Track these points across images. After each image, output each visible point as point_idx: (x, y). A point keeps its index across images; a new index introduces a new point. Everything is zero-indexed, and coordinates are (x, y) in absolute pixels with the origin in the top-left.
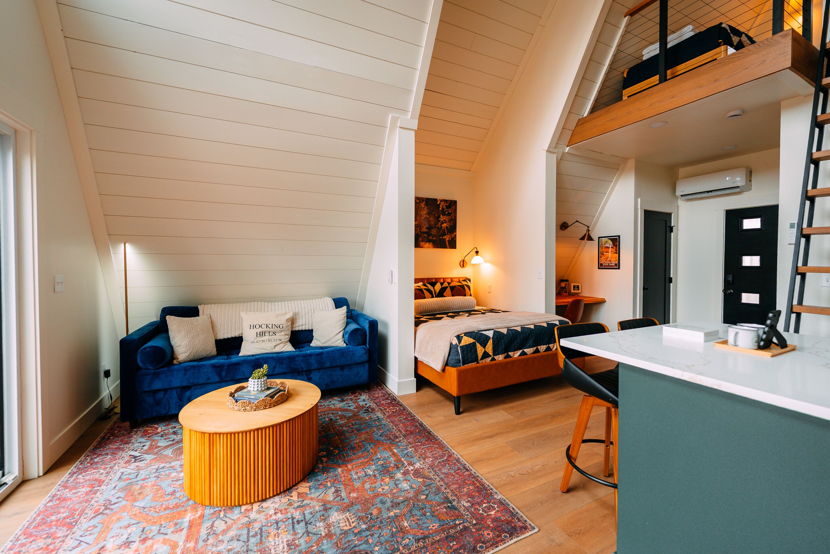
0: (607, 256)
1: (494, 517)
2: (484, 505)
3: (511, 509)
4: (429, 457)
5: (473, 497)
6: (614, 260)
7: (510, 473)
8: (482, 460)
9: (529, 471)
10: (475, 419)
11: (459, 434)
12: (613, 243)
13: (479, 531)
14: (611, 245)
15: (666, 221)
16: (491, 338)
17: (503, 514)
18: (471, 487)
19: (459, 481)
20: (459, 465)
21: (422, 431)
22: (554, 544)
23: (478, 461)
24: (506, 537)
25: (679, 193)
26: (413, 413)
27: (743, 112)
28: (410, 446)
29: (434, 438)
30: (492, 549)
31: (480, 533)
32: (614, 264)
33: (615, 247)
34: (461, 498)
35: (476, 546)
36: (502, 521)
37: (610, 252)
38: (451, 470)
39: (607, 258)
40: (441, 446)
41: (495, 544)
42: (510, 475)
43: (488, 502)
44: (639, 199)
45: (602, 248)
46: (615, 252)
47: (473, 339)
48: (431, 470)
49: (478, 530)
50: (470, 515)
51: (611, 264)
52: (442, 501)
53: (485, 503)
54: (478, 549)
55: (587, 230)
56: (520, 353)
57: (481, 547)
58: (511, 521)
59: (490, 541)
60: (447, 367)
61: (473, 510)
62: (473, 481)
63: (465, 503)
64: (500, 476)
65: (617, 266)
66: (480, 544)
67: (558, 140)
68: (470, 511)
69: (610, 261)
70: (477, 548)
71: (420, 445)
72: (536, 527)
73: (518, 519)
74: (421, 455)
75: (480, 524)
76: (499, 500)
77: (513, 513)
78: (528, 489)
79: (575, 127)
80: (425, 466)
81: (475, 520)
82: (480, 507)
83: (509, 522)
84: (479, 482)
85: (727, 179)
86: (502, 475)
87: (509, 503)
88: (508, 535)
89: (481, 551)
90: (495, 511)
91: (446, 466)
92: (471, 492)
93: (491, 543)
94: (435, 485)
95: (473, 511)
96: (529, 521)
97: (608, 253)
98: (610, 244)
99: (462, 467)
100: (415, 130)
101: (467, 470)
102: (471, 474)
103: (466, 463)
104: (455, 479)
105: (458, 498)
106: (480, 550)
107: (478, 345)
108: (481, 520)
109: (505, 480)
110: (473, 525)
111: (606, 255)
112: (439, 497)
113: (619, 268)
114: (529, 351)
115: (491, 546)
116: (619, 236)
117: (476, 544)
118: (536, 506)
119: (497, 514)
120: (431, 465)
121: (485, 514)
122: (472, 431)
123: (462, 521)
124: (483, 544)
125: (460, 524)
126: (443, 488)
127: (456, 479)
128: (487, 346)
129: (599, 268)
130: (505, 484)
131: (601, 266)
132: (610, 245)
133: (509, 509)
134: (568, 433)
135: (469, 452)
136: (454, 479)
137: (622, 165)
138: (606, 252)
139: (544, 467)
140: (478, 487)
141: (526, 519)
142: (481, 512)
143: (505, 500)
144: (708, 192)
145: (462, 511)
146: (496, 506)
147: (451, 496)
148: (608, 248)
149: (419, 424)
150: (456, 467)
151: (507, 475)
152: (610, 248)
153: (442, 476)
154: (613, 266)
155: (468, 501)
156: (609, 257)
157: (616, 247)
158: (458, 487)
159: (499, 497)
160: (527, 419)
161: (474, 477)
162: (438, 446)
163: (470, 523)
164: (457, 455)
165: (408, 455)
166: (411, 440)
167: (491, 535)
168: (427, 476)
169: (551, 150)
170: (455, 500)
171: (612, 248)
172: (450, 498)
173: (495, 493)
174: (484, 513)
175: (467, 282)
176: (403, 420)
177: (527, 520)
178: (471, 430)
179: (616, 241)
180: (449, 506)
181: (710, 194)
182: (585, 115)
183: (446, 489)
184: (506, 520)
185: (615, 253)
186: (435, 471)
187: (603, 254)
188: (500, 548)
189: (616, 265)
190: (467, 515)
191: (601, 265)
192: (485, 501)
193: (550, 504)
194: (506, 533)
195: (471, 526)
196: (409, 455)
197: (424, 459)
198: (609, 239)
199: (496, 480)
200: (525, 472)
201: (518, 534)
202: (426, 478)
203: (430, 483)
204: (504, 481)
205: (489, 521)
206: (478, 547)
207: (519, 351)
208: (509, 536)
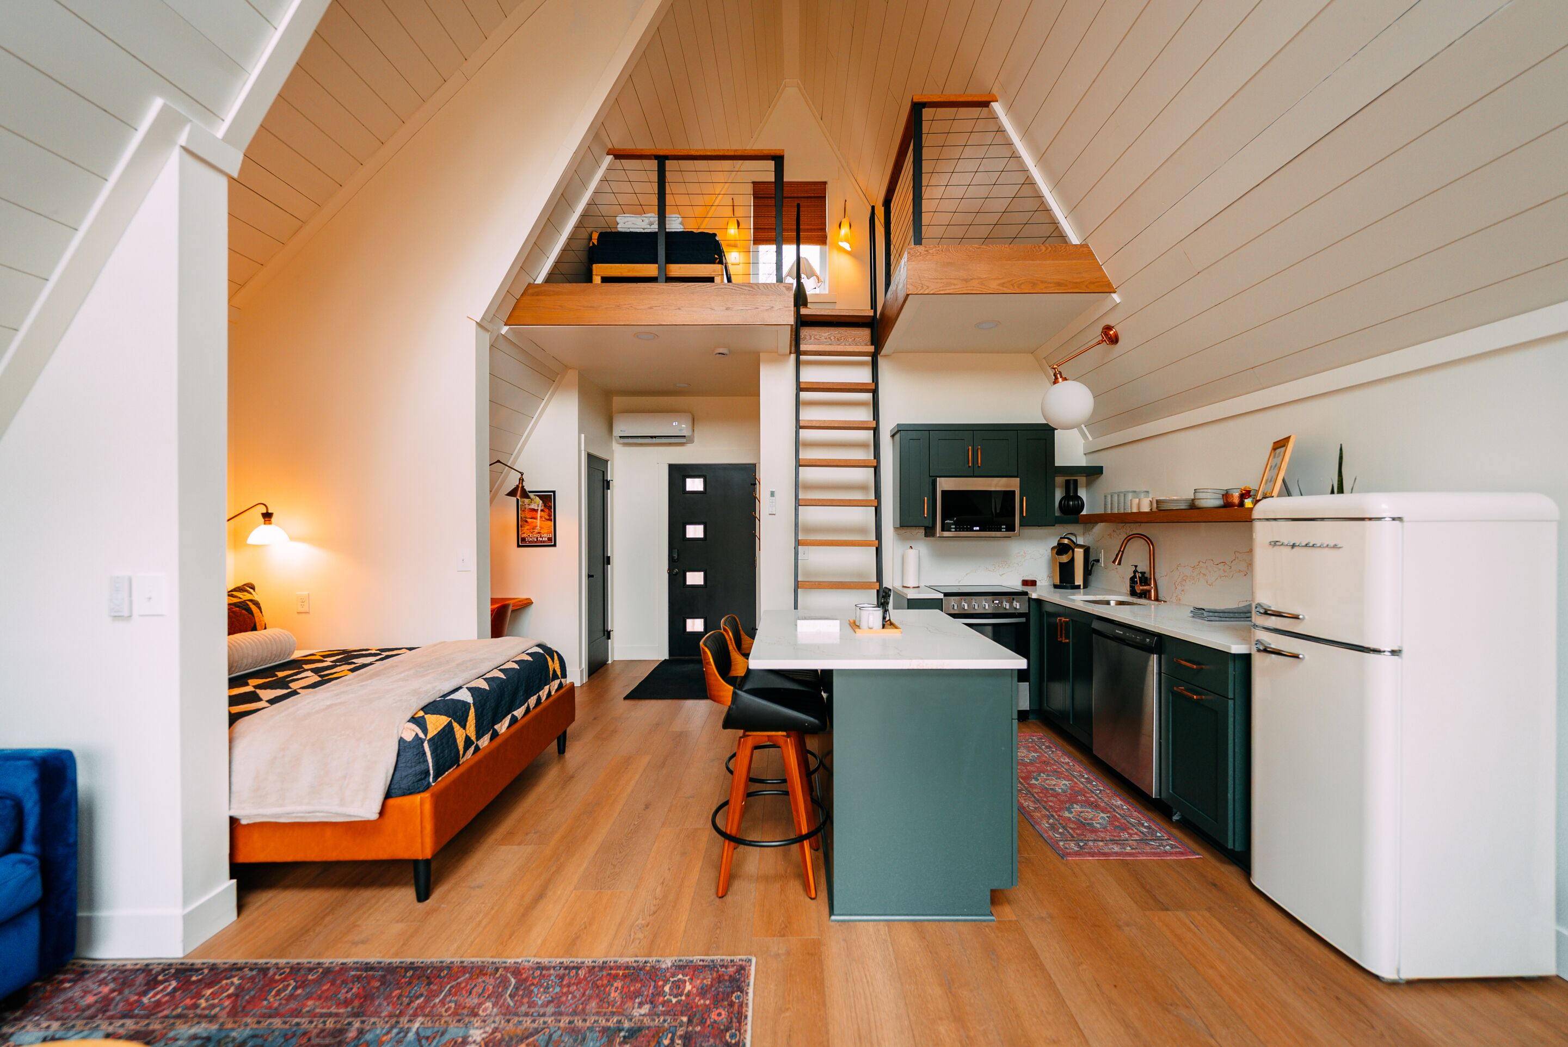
0: (534, 524)
1: (697, 990)
2: (667, 989)
3: (701, 963)
4: (480, 1005)
5: (638, 994)
6: (546, 531)
7: (637, 922)
8: (577, 938)
9: (655, 902)
10: (473, 888)
11: (480, 929)
12: (543, 502)
13: (706, 1022)
14: (540, 506)
15: (603, 472)
16: (472, 705)
17: (701, 977)
18: (618, 984)
19: (587, 992)
20: (552, 971)
21: (388, 977)
22: (783, 957)
23: (571, 945)
24: (738, 997)
25: (617, 432)
26: (305, 961)
27: (730, 352)
28: (404, 1020)
29: (441, 969)
30: (746, 1024)
31: (708, 1022)
32: (546, 539)
33: (547, 510)
34: (624, 1010)
35: (727, 1041)
36: (712, 986)
37: (539, 517)
38: (551, 990)
39: (533, 529)
40: (479, 971)
41: (740, 1017)
42: (640, 926)
43: (666, 981)
44: (583, 436)
45: (524, 511)
46: (548, 518)
47: (446, 715)
48: (516, 1019)
49: (702, 1022)
50: (669, 1018)
51: (541, 539)
52: (605, 1039)
53: (663, 986)
54: (733, 1041)
55: (520, 479)
56: (509, 720)
57: (732, 1036)
58: (719, 975)
59: (731, 1018)
60: (391, 802)
61: (661, 1008)
62: (610, 974)
63: (639, 1010)
64: (632, 938)
65: (552, 542)
66: (728, 1034)
67: (496, 311)
68: (660, 1013)
69: (539, 533)
70: (731, 1042)
71: (427, 1001)
72: (750, 957)
73: (722, 966)
74: (455, 1013)
75: (695, 1015)
76: (673, 965)
77: (709, 966)
78: (683, 925)
79: (522, 295)
80: (494, 1022)
81: (682, 1016)
82: (665, 996)
83: (720, 979)
84: (619, 968)
85: (674, 424)
86: (632, 934)
87: (691, 958)
88: (739, 993)
89: (739, 1041)
90: (688, 984)
91: (532, 991)
92: (626, 990)
93: (734, 1020)
94: (559, 1033)
95: (663, 1009)
96: (736, 958)
97: (535, 520)
98: (538, 504)
99: (562, 971)
100: (231, 178)
101: (578, 968)
102: (591, 969)
103: (561, 960)
104: (578, 996)
105: (620, 1014)
106: (737, 1039)
107: (455, 725)
108: (688, 1008)
109: (645, 937)
110: (688, 1024)
111: (532, 522)
112: (592, 1040)
113: (555, 545)
114: (519, 713)
115: (740, 1023)
116: (554, 492)
117: (724, 1040)
118: (717, 936)
119: (694, 983)
120: (503, 1011)
121: (683, 998)
122: (496, 908)
123: (670, 1035)
124: (730, 1032)
125: (672, 1040)
126: (579, 1023)
127: (578, 994)
128: (468, 724)
129: (519, 546)
130: (653, 942)
131: (522, 543)
132: (538, 506)
133: (700, 966)
134: (634, 824)
135: (539, 942)
136: (574, 997)
137: (559, 376)
138: (531, 518)
139: (665, 884)
140: (625, 976)
141: (729, 958)
142: (674, 1000)
143: (680, 961)
144: (652, 437)
145: (652, 1024)
146: (680, 976)
147: (607, 1020)
148: (536, 511)
149: (358, 969)
150: (552, 977)
151: (637, 928)
152: (539, 511)
153: (550, 1009)
154: (544, 542)
155: (641, 1005)
156: (536, 526)
157: (550, 509)
158: (598, 1000)
159: (668, 962)
160: (557, 836)
161: (602, 968)
162: (467, 975)
163: (681, 1026)
164: (529, 962)
165: (427, 1038)
166: (387, 1010)
167: (723, 1013)
168: (523, 1034)
169: (485, 324)
170: (621, 1021)
171: (542, 511)
172: (610, 1024)
173: (657, 963)
174: (679, 998)
175: (251, 593)
176: (299, 991)
177: (732, 958)
178: (492, 908)
179: (548, 499)
180: (624, 1037)
181: (654, 440)
182: (539, 281)
183: (585, 1020)
184: (713, 979)
185: (548, 520)
186: (526, 1014)
187: (526, 522)
188: (750, 1014)
189: (550, 539)
190: (665, 1021)
191: (523, 539)
192: (661, 983)
193: (726, 920)
194: (733, 993)
195: (687, 1027)
196: (429, 1033)
197: (476, 1015)
198: (538, 496)
199: (632, 947)
200: (653, 908)
201: (745, 981)
202: (527, 1038)
203: (546, 1037)
204: (646, 940)
205: (699, 1000)
206: (729, 1040)
207: (506, 718)
208: (741, 992)
